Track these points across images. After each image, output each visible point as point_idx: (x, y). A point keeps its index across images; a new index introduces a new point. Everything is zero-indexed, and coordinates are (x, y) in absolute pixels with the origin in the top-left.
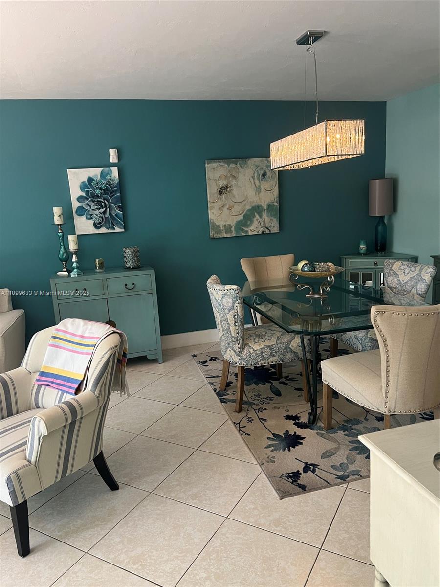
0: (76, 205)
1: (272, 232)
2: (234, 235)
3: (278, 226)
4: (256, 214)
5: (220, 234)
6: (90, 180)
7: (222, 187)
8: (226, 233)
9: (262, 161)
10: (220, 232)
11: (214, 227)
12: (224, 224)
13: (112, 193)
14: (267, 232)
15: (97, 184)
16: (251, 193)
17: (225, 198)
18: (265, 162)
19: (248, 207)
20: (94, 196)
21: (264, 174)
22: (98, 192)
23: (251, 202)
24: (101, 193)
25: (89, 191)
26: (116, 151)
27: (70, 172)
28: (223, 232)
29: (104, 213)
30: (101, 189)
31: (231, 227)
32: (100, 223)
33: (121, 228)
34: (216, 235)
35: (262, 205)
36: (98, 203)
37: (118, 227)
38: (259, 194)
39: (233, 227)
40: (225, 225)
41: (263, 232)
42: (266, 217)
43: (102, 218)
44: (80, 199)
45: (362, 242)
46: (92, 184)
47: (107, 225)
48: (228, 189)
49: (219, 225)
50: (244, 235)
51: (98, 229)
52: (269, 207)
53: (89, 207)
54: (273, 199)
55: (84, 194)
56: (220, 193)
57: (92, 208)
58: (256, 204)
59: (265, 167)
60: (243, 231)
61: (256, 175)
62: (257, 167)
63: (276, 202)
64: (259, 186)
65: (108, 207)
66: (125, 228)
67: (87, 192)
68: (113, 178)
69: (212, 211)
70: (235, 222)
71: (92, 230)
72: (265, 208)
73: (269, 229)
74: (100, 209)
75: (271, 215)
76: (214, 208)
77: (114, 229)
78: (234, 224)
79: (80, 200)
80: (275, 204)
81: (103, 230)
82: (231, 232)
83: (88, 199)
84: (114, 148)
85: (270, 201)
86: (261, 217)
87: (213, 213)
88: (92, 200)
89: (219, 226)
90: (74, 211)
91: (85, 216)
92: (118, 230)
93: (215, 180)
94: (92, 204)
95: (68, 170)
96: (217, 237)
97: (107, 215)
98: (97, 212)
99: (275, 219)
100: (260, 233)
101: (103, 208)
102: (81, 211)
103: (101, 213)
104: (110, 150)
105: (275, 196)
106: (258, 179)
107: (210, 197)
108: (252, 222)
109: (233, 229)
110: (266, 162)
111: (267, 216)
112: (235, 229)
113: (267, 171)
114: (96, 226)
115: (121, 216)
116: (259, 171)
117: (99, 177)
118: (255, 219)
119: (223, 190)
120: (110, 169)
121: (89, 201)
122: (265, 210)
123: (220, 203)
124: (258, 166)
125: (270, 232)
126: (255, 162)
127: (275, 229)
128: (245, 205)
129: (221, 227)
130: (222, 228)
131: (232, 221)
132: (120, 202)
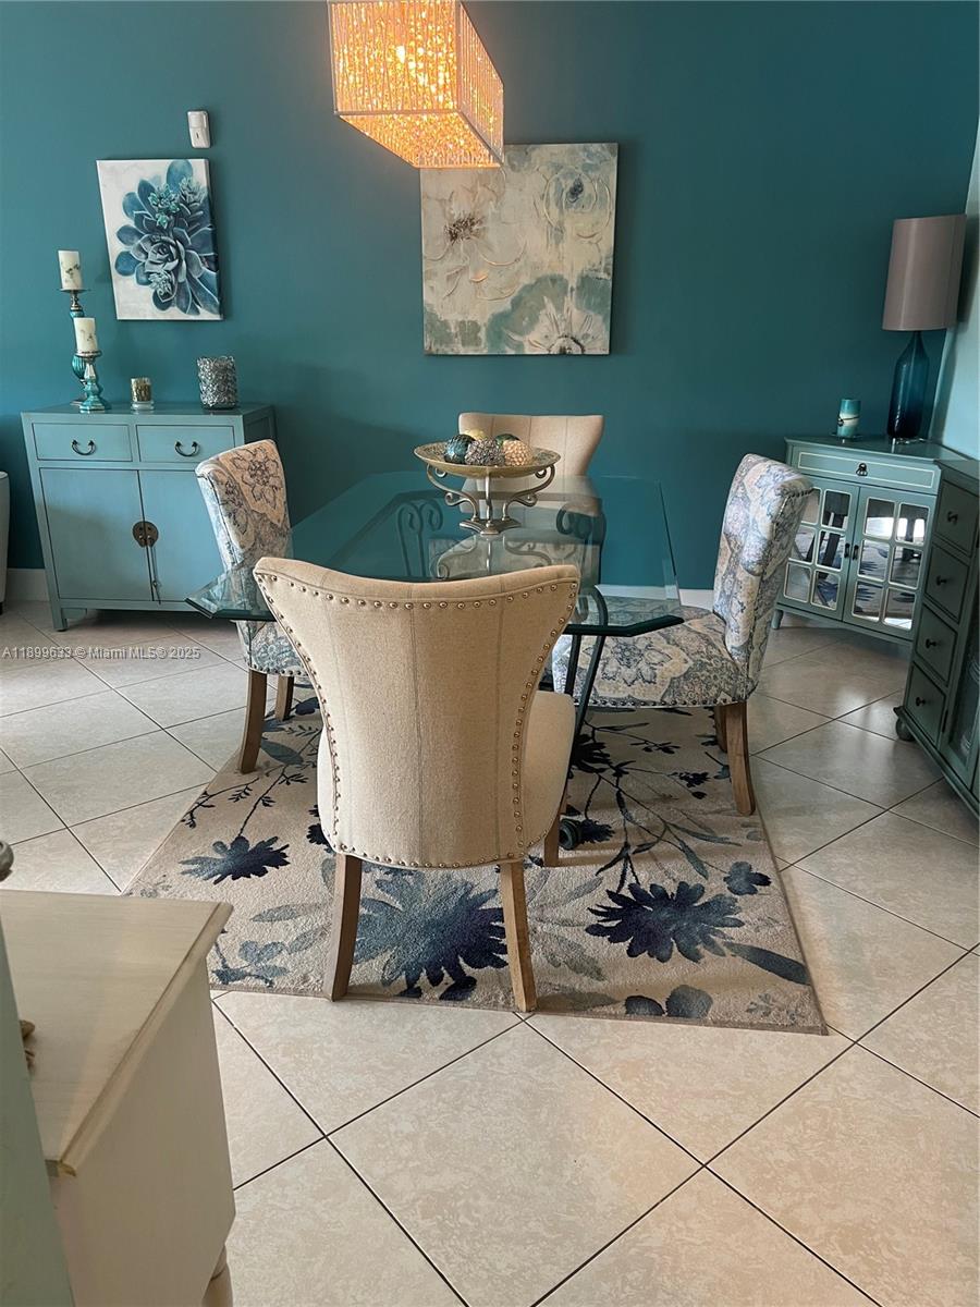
0: (116, 247)
1: (586, 353)
2: (485, 352)
3: (606, 336)
4: (546, 300)
5: (447, 344)
6: (145, 189)
7: (459, 221)
8: (463, 345)
9: (573, 152)
10: (446, 339)
11: (433, 326)
12: (460, 320)
13: (193, 223)
14: (576, 350)
15: (160, 198)
16: (535, 241)
17: (465, 251)
18: (581, 153)
19: (526, 280)
20: (154, 229)
21: (576, 191)
22: (162, 219)
23: (535, 267)
24: (169, 223)
25: (141, 216)
26: (201, 116)
27: (104, 167)
28: (458, 340)
29: (176, 271)
30: (168, 212)
31: (479, 330)
32: (167, 295)
33: (211, 311)
34: (438, 346)
35: (566, 277)
36: (161, 247)
37: (205, 307)
38: (557, 244)
39: (483, 329)
40: (463, 322)
41: (563, 352)
42: (575, 310)
43: (171, 283)
44: (124, 234)
45: (846, 403)
46: (150, 198)
47: (183, 301)
48: (475, 228)
49: (446, 321)
50: (513, 353)
51: (163, 309)
52: (586, 282)
53: (143, 256)
54: (596, 261)
55: (132, 224)
56: (454, 237)
57: (149, 259)
58: (549, 272)
59: (580, 171)
60: (509, 341)
61: (552, 191)
62: (558, 167)
63: (606, 271)
64: (561, 223)
65: (183, 257)
66: (222, 310)
67: (138, 220)
68: (194, 185)
69: (431, 283)
70: (488, 316)
71: (150, 312)
72: (573, 283)
73: (582, 342)
74: (166, 261)
75: (589, 307)
76: (436, 274)
77: (198, 312)
78: (486, 321)
79: (125, 237)
80: (603, 275)
81: (173, 313)
82: (477, 341)
83: (140, 236)
84: (199, 110)
85: (588, 267)
86: (559, 308)
87: (432, 288)
88: (149, 239)
89: (445, 324)
90: (113, 262)
91: (134, 276)
92: (205, 315)
93: (441, 201)
94: (150, 249)
95: (98, 162)
96: (440, 353)
97: (182, 278)
98: (159, 269)
99: (600, 318)
100: (555, 351)
101: (173, 260)
102: (127, 264)
103: (168, 271)
104: (189, 113)
105: (604, 255)
106: (558, 203)
107: (426, 245)
108: (534, 321)
109: (482, 335)
110: (582, 155)
111: (578, 309)
112: (488, 335)
113: (586, 182)
114: (161, 302)
115: (214, 282)
116: (562, 180)
117: (164, 182)
118: (543, 312)
119: (459, 230)
120: (189, 163)
121: (144, 241)
122: (572, 290)
123: (451, 264)
124: (562, 167)
125: (583, 350)
126: (552, 154)
127: (599, 344)
128: (518, 274)
129: (452, 326)
130: (453, 331)
131: (481, 314)
132: (211, 246)
